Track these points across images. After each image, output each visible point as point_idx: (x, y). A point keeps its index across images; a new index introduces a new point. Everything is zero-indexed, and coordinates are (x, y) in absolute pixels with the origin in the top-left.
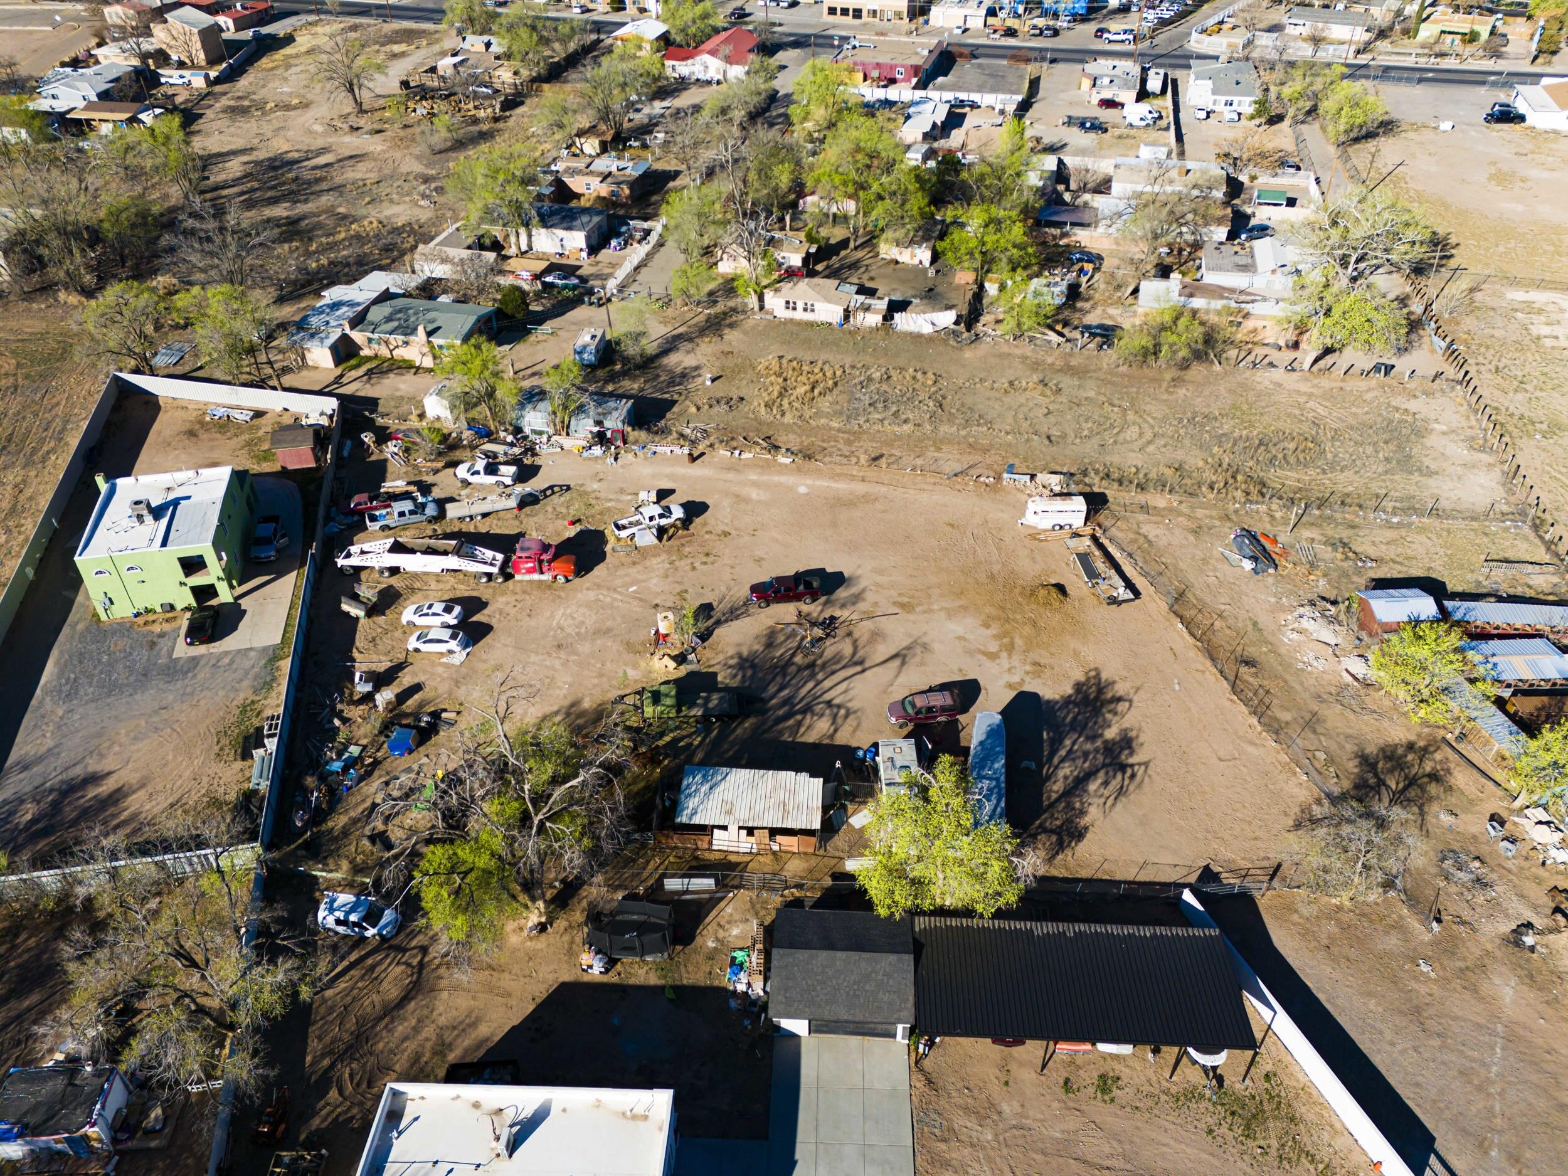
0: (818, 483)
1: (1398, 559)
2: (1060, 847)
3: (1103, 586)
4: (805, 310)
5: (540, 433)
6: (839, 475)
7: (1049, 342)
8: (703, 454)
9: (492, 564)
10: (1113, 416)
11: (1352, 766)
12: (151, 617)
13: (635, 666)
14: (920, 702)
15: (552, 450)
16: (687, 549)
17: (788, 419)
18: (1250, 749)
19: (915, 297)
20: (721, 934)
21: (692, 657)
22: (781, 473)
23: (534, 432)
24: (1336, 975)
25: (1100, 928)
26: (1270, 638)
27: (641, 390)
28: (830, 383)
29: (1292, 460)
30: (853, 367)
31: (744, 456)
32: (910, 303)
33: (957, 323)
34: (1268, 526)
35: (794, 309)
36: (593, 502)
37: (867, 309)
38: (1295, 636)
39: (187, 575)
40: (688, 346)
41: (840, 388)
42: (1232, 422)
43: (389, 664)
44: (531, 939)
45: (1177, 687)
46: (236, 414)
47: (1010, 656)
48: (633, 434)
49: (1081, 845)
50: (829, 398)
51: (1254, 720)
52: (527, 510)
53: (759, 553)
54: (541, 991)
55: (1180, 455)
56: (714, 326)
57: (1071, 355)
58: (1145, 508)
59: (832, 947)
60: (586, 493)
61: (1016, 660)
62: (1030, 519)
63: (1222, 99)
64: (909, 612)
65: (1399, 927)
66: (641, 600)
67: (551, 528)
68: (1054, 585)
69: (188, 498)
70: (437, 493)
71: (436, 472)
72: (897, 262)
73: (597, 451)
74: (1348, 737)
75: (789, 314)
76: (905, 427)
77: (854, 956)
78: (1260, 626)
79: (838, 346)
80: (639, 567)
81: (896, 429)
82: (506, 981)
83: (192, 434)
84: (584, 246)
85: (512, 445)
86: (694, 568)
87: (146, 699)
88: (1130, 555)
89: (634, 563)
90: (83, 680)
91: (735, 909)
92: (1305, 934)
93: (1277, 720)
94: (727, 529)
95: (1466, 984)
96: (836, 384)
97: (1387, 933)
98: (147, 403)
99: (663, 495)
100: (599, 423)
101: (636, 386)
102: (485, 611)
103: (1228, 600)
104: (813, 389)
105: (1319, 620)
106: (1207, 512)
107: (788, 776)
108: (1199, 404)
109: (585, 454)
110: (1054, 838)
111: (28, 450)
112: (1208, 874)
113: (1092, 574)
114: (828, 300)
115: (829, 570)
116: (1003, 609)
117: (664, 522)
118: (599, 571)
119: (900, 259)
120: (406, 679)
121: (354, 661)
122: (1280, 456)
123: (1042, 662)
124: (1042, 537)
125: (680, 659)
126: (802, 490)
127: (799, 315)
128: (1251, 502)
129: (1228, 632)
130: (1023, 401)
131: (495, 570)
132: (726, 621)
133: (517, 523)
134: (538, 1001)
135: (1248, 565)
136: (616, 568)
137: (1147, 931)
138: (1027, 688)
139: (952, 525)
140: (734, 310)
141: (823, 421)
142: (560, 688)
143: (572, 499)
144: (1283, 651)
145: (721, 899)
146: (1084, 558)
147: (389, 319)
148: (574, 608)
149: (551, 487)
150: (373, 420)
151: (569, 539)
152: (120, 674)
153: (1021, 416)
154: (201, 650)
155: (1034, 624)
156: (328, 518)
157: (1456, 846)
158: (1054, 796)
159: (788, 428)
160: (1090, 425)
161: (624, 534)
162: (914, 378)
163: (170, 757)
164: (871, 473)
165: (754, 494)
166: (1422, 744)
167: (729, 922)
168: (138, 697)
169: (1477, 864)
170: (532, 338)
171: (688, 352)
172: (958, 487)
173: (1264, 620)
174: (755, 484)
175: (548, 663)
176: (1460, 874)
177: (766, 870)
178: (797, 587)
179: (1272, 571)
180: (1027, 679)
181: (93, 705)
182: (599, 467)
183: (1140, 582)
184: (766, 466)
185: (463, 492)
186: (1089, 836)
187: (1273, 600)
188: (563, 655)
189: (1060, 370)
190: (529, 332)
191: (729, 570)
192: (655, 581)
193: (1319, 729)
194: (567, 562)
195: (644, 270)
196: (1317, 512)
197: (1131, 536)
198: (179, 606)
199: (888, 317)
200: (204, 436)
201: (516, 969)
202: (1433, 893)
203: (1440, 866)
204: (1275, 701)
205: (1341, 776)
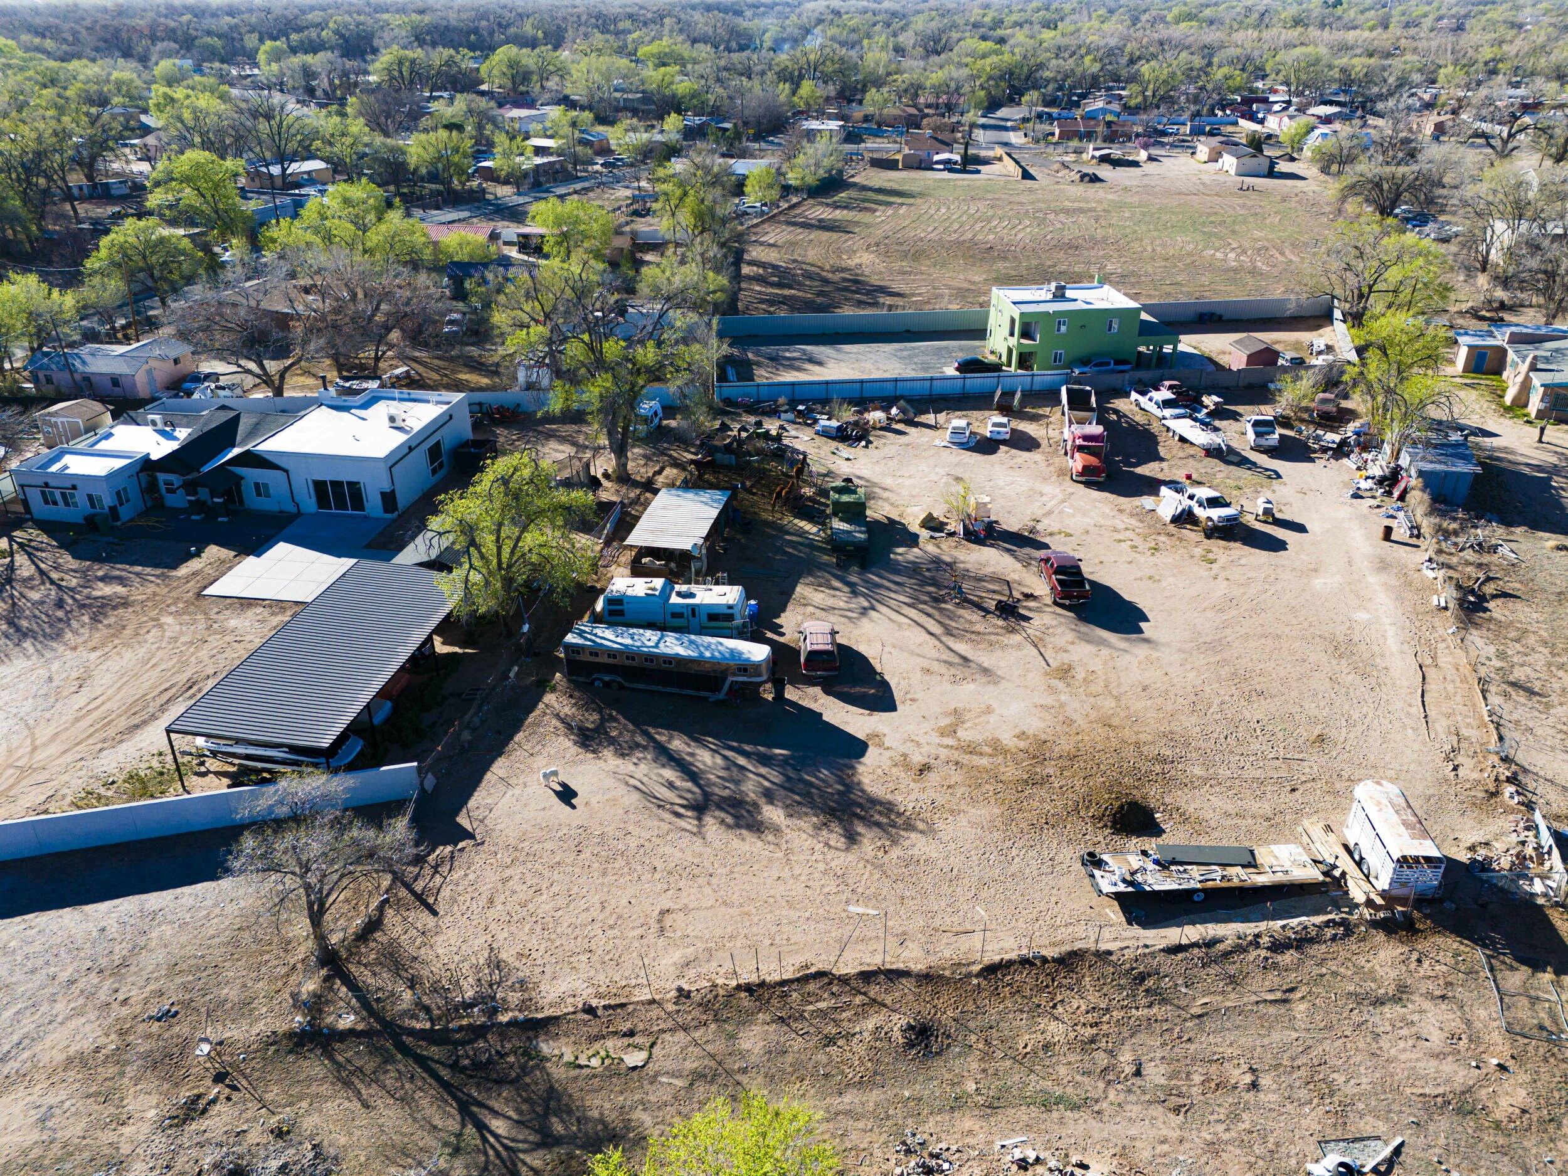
8: (1411, 546)
16: (1162, 538)
22: (1399, 599)
26: (1014, 1112)
36: (1247, 489)
53: (1170, 579)
60: (1265, 486)
66: (1048, 514)
78: (1064, 1112)
80: (1113, 513)
89: (1120, 510)
94: (1221, 561)
102: (1015, 450)
117: (1197, 510)
133: (1182, 457)
139: (1320, 741)
148: (1028, 485)
161: (1164, 493)
182: (1332, 490)
184: (1409, 588)
193: (706, 1088)
202: (269, 1097)
203: (311, 1138)
204: (798, 1044)
205: (575, 1072)
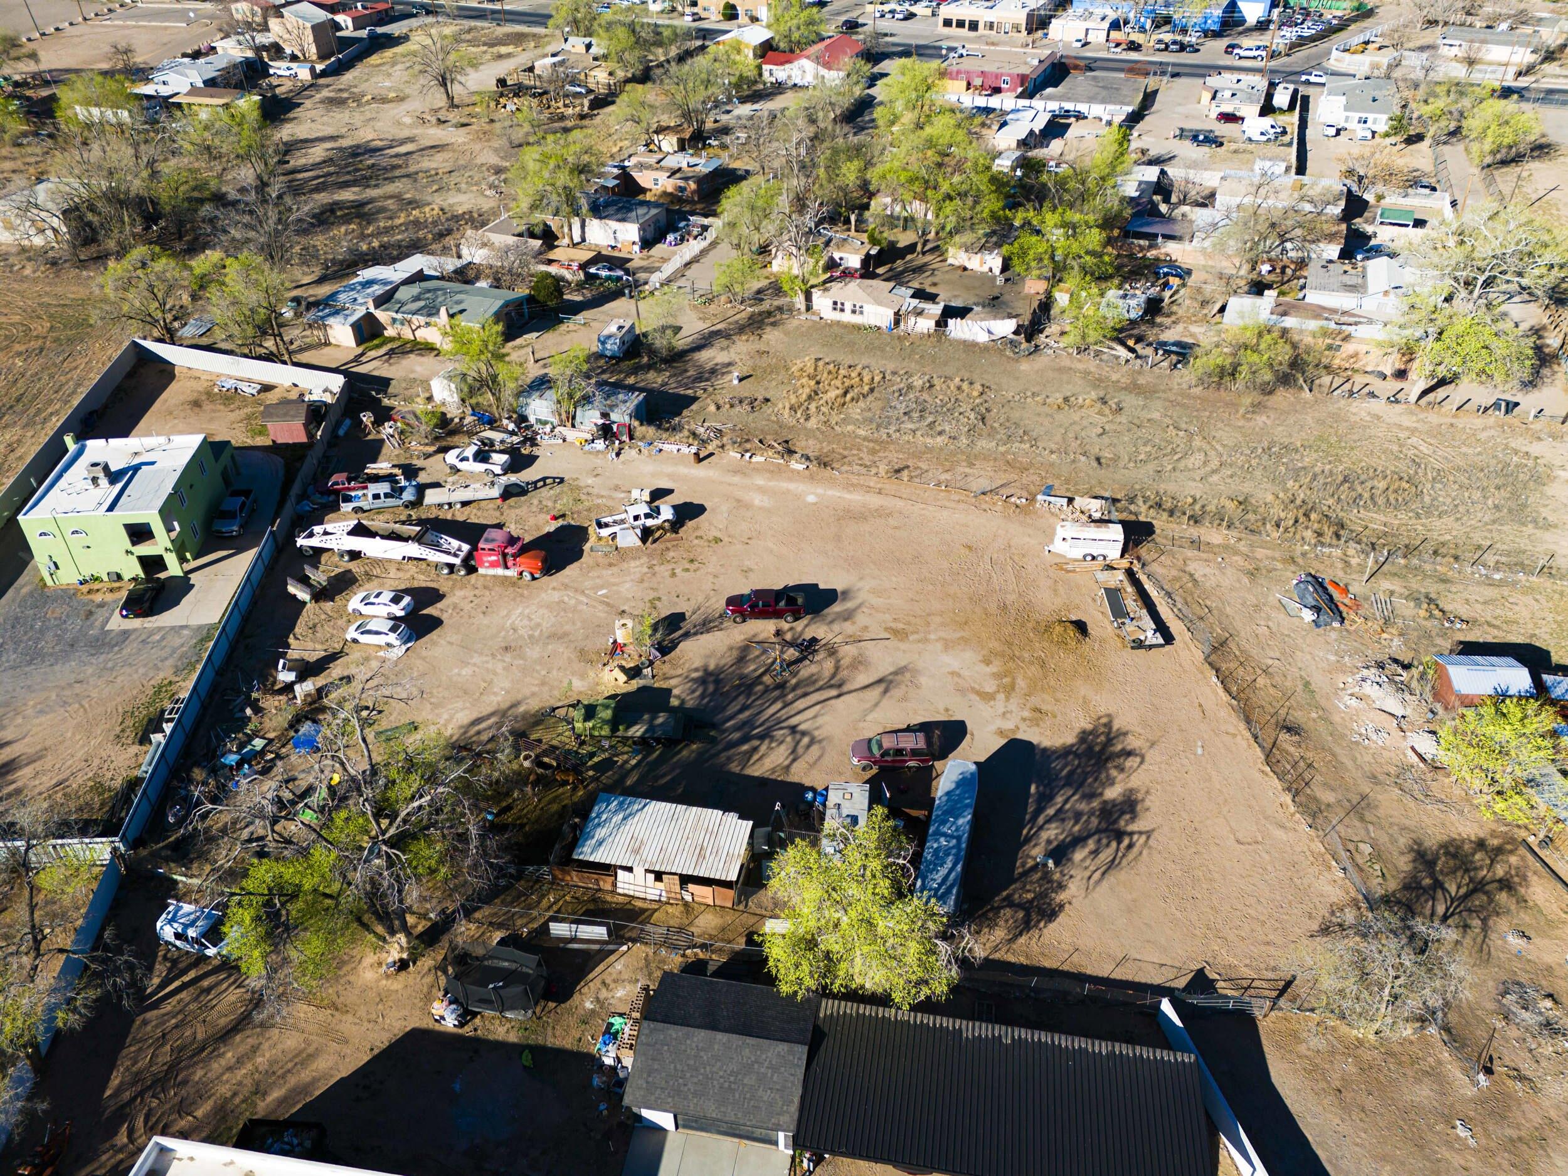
0: (830, 492)
1: (1495, 622)
2: (1026, 926)
3: (1130, 627)
4: (854, 312)
5: (545, 423)
6: (853, 485)
7: (1117, 357)
8: (711, 454)
9: (456, 555)
10: (1177, 441)
11: (1404, 864)
12: (96, 586)
13: (583, 676)
14: (888, 743)
15: (553, 441)
16: (671, 554)
17: (812, 423)
18: (1279, 834)
19: (977, 304)
20: (604, 994)
21: (647, 671)
22: (790, 480)
23: (539, 421)
24: (1344, 1128)
25: (1045, 1037)
26: (1323, 702)
27: (665, 384)
28: (866, 388)
29: (1381, 501)
30: (894, 373)
31: (754, 459)
32: (971, 309)
33: (1016, 333)
34: (1340, 574)
35: (842, 310)
36: (583, 497)
37: (919, 313)
38: (1354, 702)
39: (134, 544)
40: (724, 342)
41: (876, 394)
42: (1315, 455)
43: (323, 654)
44: (388, 976)
45: (1200, 751)
46: (243, 386)
47: (1008, 699)
48: (641, 430)
49: (1052, 926)
50: (861, 404)
51: (1287, 798)
52: (512, 501)
53: (747, 563)
54: (381, 1039)
55: (1247, 487)
56: (756, 324)
57: (1139, 373)
58: (1196, 544)
59: (713, 1026)
60: (579, 488)
61: (1013, 705)
62: (1058, 547)
63: (1356, 116)
64: (901, 640)
65: (1435, 1074)
66: (608, 604)
67: (532, 521)
68: (1072, 622)
69: (153, 463)
70: (423, 478)
71: (428, 456)
72: (965, 269)
73: (600, 444)
74: (1403, 828)
75: (836, 316)
76: (939, 439)
77: (736, 1039)
78: (1313, 687)
79: (883, 351)
80: (615, 569)
81: (929, 440)
82: (347, 1025)
83: (196, 404)
84: (637, 239)
85: (512, 433)
86: (673, 575)
87: (64, 672)
88: (1169, 595)
89: (610, 565)
90: (10, 646)
91: (626, 966)
92: (1314, 1070)
93: (1315, 799)
94: (719, 535)
95: (1517, 1161)
96: (872, 390)
97: (1418, 1081)
98: (162, 371)
99: (658, 494)
100: (605, 415)
101: (659, 380)
102: (439, 605)
103: (1278, 655)
104: (845, 393)
105: (1385, 686)
106: (1269, 552)
107: (713, 815)
108: (1280, 433)
109: (587, 447)
110: (1021, 914)
111: (32, 411)
112: (1201, 982)
113: (1119, 611)
114: (879, 303)
115: (822, 586)
116: (1010, 644)
117: (650, 522)
118: (571, 571)
119: (969, 266)
120: (336, 671)
121: (288, 646)
122: (1366, 495)
123: (1044, 708)
124: (1070, 567)
125: (633, 673)
126: (811, 499)
127: (847, 317)
128: (1323, 544)
129: (1272, 691)
130: (1076, 418)
131: (457, 561)
132: (695, 634)
133: (498, 514)
134: (376, 1051)
135: (1308, 616)
136: (590, 568)
137: (1103, 1047)
138: (1021, 736)
139: (970, 548)
140: (780, 309)
141: (850, 428)
142: (495, 694)
143: (562, 492)
144: (1336, 718)
145: (612, 952)
146: (1113, 595)
147: (417, 299)
148: (534, 608)
149: (544, 479)
150: (380, 400)
151: (548, 534)
152: (48, 644)
153: (1071, 435)
154: (136, 623)
155: (1043, 664)
156: (303, 496)
157: (1523, 978)
158: (1030, 863)
159: (810, 434)
160: (1148, 449)
161: (605, 532)
162: (959, 388)
163: (69, 735)
164: (891, 486)
165: (758, 500)
166: (1495, 842)
167: (615, 981)
168: (57, 668)
169: (1548, 1003)
170: (563, 328)
171: (722, 349)
172: (984, 506)
173: (1318, 681)
174: (761, 490)
175: (490, 666)
176: (1525, 1015)
177: (672, 923)
178: (777, 602)
179: (1336, 625)
180: (1023, 726)
181: (11, 672)
182: (598, 461)
183: (1175, 626)
184: (776, 472)
185: (450, 479)
186: (1062, 918)
187: (1333, 658)
188: (508, 658)
189: (1125, 389)
190: (561, 321)
191: (711, 579)
192: (627, 585)
193: (1368, 816)
194: (535, 557)
195: (694, 266)
196: (1402, 561)
197: (1174, 573)
198: (127, 576)
199: (941, 323)
200: (207, 406)
201: (362, 1012)
202: (1485, 1035)
203: (1499, 1002)
204: (1318, 777)
205: (1388, 876)
